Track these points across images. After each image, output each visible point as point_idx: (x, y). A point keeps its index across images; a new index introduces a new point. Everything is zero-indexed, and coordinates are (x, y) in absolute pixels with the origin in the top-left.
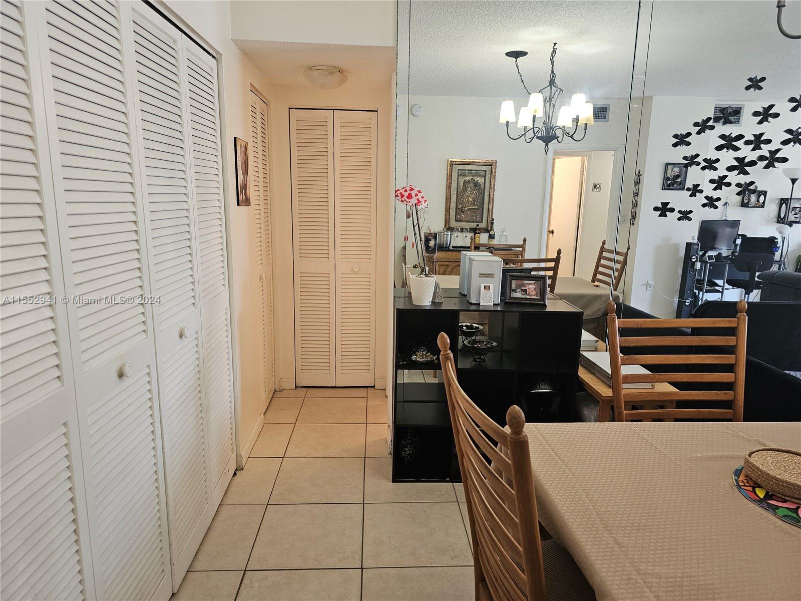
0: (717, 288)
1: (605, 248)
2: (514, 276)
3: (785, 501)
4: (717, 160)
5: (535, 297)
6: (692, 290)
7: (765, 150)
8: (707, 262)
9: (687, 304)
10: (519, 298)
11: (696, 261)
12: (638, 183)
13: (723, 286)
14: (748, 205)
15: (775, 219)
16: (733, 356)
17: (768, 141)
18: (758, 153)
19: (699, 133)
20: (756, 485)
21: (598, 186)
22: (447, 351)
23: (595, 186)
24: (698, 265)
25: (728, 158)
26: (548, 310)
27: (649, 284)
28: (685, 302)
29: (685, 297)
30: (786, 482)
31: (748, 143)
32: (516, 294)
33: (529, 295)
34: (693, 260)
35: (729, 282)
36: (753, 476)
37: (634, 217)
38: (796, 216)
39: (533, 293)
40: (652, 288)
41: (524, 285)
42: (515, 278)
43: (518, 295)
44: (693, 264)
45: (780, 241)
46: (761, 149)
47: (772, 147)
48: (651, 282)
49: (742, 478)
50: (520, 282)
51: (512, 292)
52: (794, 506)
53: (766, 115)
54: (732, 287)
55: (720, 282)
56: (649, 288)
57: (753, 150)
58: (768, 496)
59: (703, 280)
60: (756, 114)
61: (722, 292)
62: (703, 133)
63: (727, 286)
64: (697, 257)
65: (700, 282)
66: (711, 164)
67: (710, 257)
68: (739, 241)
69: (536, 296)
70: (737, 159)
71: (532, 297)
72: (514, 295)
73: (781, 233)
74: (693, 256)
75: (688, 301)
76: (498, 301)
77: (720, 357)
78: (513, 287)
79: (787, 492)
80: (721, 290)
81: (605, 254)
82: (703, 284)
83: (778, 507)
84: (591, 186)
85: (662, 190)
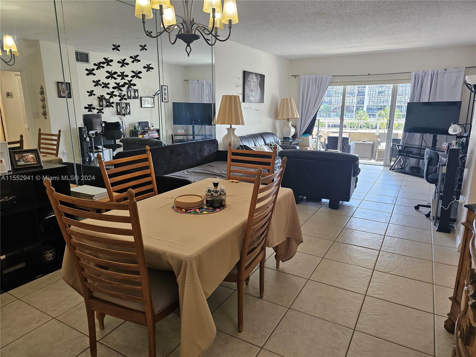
0: (100, 150)
1: (41, 133)
2: (15, 152)
3: (191, 210)
4: (109, 84)
5: (33, 163)
6: (88, 153)
7: (126, 80)
8: (92, 137)
9: (87, 161)
10: (24, 165)
11: (86, 137)
12: (42, 93)
13: (102, 149)
14: (103, 106)
15: (116, 113)
16: (149, 170)
17: (127, 76)
18: (123, 81)
19: (97, 69)
20: (181, 208)
21: (10, 94)
22: (51, 187)
23: (8, 94)
24: (88, 139)
25: (112, 83)
26: (44, 168)
27: (64, 153)
28: (86, 160)
29: (85, 158)
30: (191, 203)
31: (119, 76)
32: (20, 163)
33: (29, 162)
34: (85, 137)
35: (105, 146)
36: (179, 206)
37: (45, 114)
38: (125, 111)
39: (32, 161)
40: (66, 155)
41: (24, 157)
42: (17, 153)
43: (22, 163)
44: (85, 139)
45: (121, 123)
46: (124, 79)
47: (129, 78)
48: (65, 151)
49: (176, 209)
50: (20, 155)
51: (17, 162)
52: (194, 210)
53: (123, 63)
54: (106, 149)
55: (100, 147)
56: (64, 155)
57: (122, 79)
58: (186, 210)
59: (92, 147)
60: (119, 62)
61: (103, 152)
62: (99, 69)
63: (104, 149)
64: (86, 135)
65: (91, 148)
66: (106, 86)
67: (93, 134)
68: (103, 125)
69: (35, 162)
70: (116, 83)
71: (31, 163)
72: (19, 163)
73: (121, 119)
74: (84, 134)
75: (87, 159)
76: (10, 169)
77: (145, 171)
78: (17, 159)
79: (191, 206)
80: (102, 151)
81: (42, 136)
82: (92, 149)
83: (191, 212)
84: (5, 94)
85: (59, 97)
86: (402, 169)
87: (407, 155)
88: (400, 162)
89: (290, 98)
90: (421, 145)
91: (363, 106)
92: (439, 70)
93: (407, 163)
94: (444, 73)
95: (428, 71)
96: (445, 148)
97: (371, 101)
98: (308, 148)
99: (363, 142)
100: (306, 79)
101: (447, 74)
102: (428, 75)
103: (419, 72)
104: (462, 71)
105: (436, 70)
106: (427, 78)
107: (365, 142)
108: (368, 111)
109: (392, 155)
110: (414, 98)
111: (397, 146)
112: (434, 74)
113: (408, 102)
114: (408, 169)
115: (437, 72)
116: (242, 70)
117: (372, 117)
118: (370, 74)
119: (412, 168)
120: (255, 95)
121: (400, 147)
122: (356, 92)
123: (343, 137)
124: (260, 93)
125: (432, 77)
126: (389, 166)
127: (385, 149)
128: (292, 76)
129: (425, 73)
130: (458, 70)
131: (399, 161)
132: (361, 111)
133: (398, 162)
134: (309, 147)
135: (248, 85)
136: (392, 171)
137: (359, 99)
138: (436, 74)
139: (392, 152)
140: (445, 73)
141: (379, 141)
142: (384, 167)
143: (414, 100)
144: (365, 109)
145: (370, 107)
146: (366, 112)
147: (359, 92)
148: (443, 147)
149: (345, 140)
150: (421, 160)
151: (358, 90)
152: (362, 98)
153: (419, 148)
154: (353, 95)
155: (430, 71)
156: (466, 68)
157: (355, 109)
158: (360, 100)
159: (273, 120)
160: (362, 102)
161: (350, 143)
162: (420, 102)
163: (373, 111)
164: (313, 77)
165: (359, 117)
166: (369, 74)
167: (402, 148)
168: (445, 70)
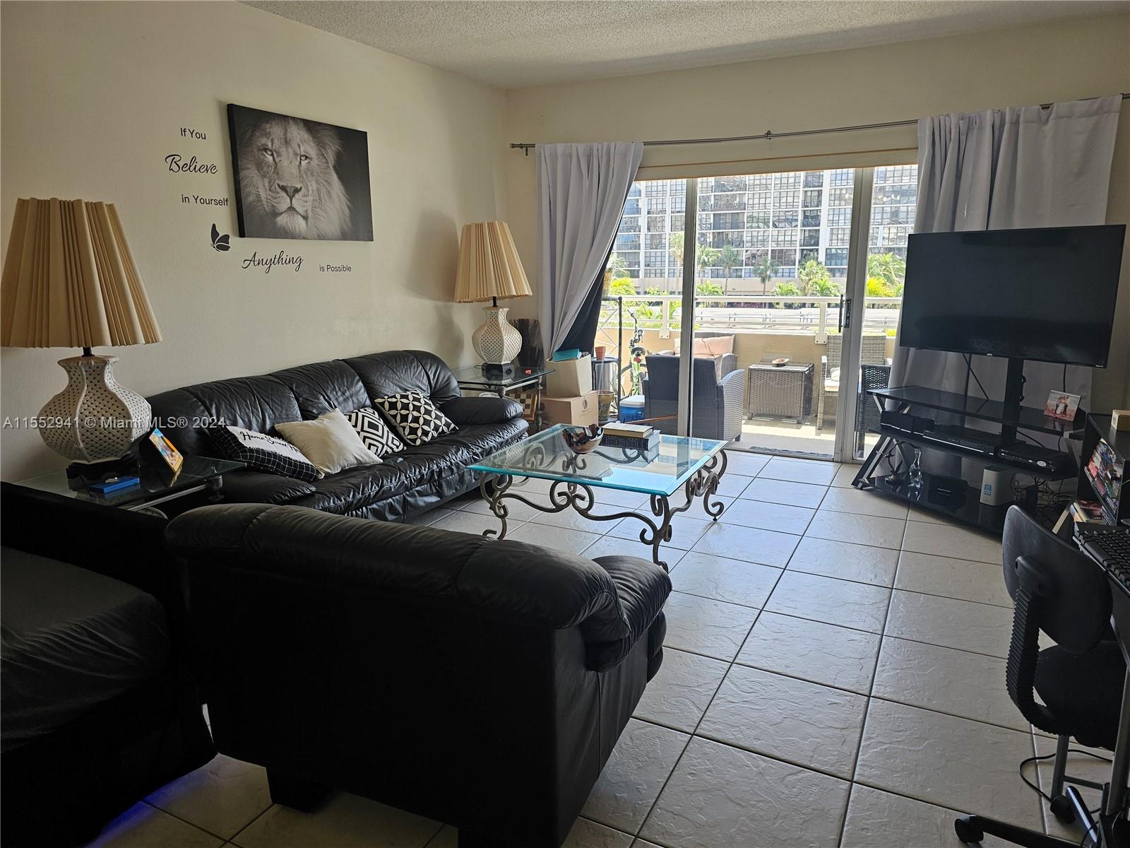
86: (894, 483)
87: (912, 436)
88: (890, 455)
89: (491, 226)
90: (963, 393)
91: (817, 250)
92: (1023, 109)
93: (916, 464)
94: (1040, 118)
95: (980, 116)
96: (1058, 412)
97: (835, 237)
98: (572, 400)
99: (778, 365)
100: (556, 156)
101: (1051, 122)
102: (981, 128)
103: (947, 119)
104: (1109, 112)
105: (1010, 108)
106: (979, 143)
107: (784, 365)
108: (828, 262)
109: (863, 422)
110: (933, 217)
111: (875, 397)
112: (1002, 126)
113: (912, 232)
114: (918, 486)
115: (1015, 118)
116: (220, 103)
117: (837, 274)
118: (773, 132)
119: (934, 482)
120: (314, 207)
121: (887, 402)
122: (800, 217)
123: (695, 360)
124: (343, 198)
125: (997, 132)
126: (853, 462)
127: (838, 390)
128: (513, 146)
129: (970, 125)
130: (1095, 107)
131: (884, 451)
132: (812, 261)
133: (881, 456)
134: (577, 395)
135: (260, 165)
136: (861, 489)
137: (807, 234)
138: (1012, 123)
139: (863, 413)
140: (1044, 118)
141: (824, 364)
142: (839, 465)
143: (932, 227)
144: (822, 257)
145: (833, 251)
146: (824, 263)
147: (805, 217)
148: (1051, 408)
149: (704, 370)
150: (963, 459)
151: (805, 211)
152: (814, 230)
153: (957, 412)
154: (794, 224)
155: (989, 113)
156: (1123, 99)
157: (798, 257)
158: (811, 237)
159: (440, 303)
160: (812, 241)
161: (721, 380)
162: (956, 230)
163: (840, 261)
164: (582, 148)
165: (807, 275)
166: (769, 133)
167: (895, 405)
168: (1045, 107)
